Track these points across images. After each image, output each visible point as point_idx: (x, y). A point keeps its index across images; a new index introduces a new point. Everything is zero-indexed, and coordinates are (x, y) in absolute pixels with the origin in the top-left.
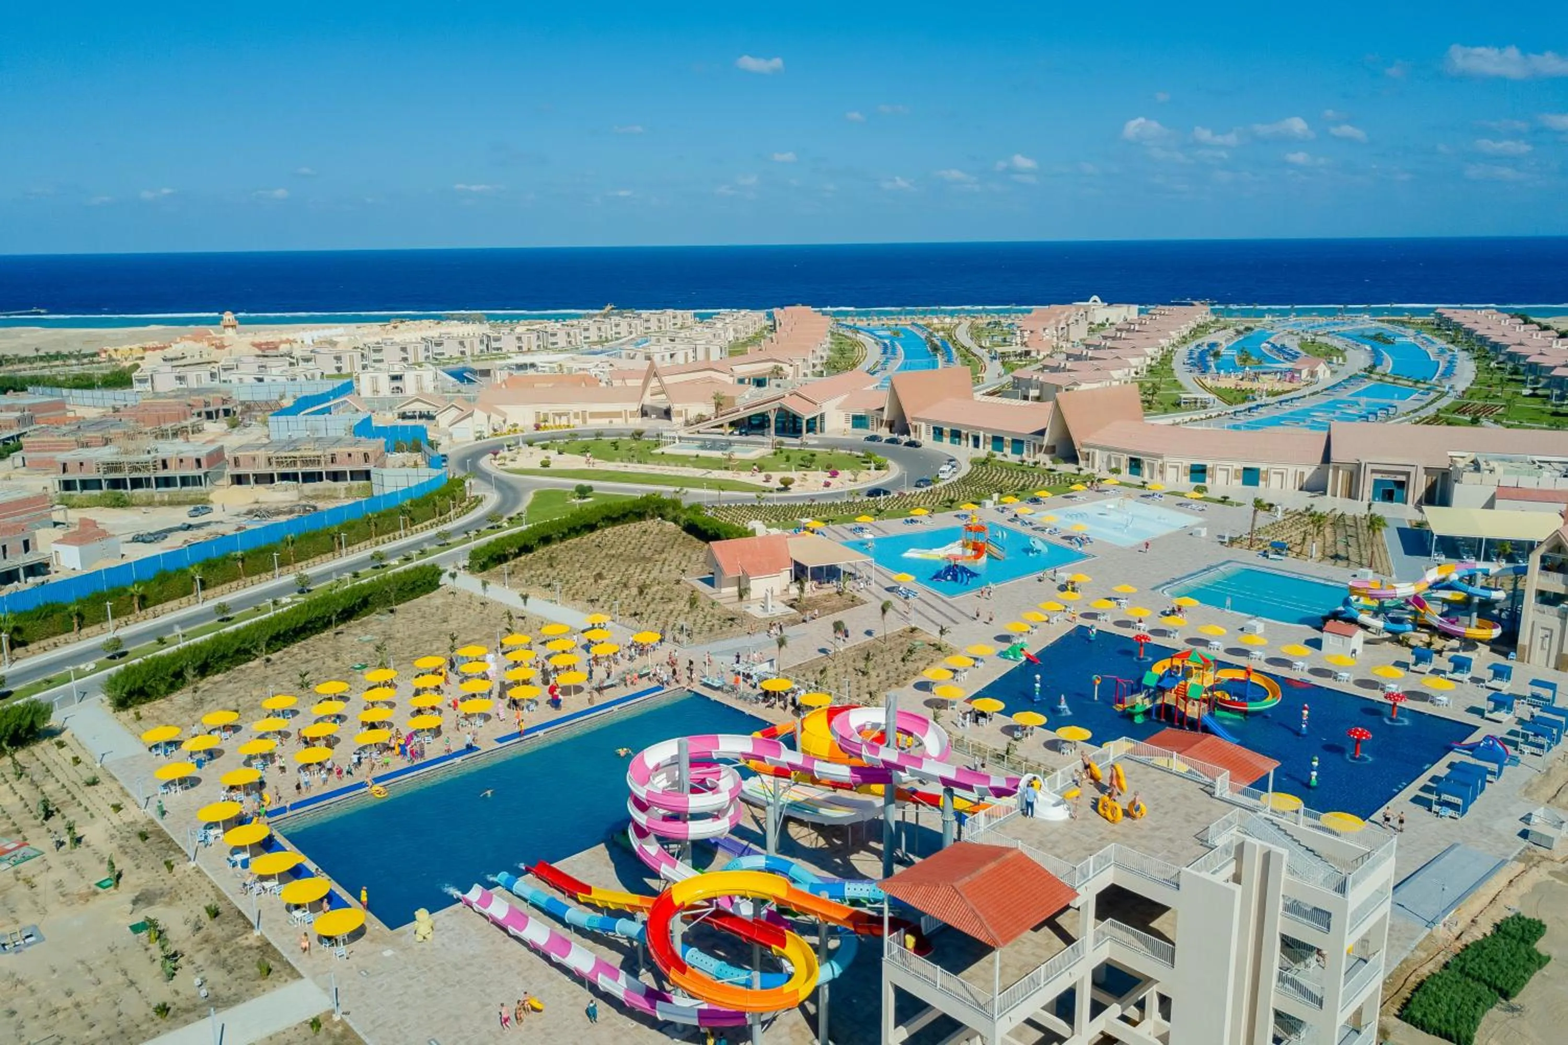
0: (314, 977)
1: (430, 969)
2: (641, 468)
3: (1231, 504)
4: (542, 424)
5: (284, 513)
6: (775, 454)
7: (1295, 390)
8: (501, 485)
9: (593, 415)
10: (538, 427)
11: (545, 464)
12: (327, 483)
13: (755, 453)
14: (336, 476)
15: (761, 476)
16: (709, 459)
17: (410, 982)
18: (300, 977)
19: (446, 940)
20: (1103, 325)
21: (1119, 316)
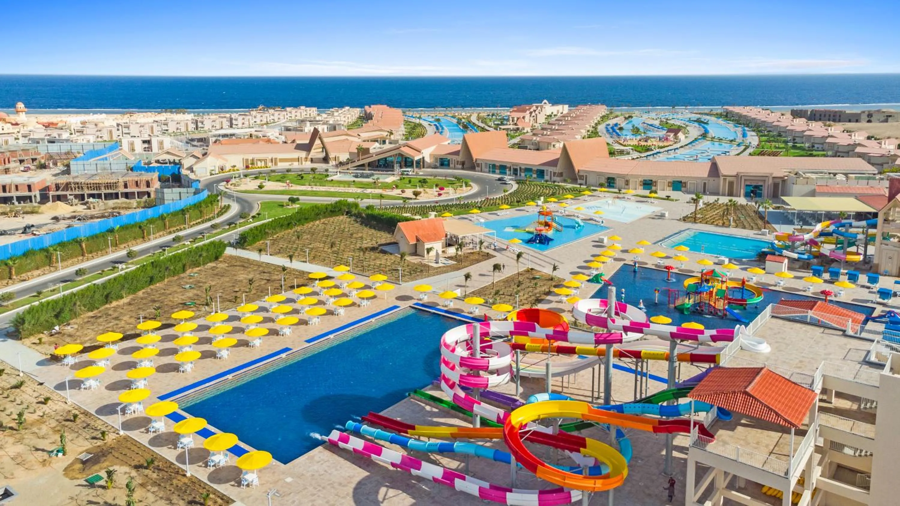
0: (242, 500)
1: (324, 488)
2: (322, 189)
3: (672, 200)
4: (250, 166)
5: (98, 218)
6: (401, 179)
7: (671, 145)
8: (239, 200)
9: (282, 160)
10: (247, 167)
11: (261, 187)
12: (122, 200)
13: (390, 179)
14: (127, 195)
15: (398, 191)
16: (361, 183)
17: (313, 498)
18: (233, 501)
19: (326, 468)
20: (551, 116)
21: (558, 111)
